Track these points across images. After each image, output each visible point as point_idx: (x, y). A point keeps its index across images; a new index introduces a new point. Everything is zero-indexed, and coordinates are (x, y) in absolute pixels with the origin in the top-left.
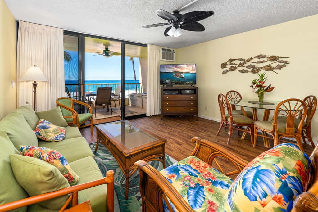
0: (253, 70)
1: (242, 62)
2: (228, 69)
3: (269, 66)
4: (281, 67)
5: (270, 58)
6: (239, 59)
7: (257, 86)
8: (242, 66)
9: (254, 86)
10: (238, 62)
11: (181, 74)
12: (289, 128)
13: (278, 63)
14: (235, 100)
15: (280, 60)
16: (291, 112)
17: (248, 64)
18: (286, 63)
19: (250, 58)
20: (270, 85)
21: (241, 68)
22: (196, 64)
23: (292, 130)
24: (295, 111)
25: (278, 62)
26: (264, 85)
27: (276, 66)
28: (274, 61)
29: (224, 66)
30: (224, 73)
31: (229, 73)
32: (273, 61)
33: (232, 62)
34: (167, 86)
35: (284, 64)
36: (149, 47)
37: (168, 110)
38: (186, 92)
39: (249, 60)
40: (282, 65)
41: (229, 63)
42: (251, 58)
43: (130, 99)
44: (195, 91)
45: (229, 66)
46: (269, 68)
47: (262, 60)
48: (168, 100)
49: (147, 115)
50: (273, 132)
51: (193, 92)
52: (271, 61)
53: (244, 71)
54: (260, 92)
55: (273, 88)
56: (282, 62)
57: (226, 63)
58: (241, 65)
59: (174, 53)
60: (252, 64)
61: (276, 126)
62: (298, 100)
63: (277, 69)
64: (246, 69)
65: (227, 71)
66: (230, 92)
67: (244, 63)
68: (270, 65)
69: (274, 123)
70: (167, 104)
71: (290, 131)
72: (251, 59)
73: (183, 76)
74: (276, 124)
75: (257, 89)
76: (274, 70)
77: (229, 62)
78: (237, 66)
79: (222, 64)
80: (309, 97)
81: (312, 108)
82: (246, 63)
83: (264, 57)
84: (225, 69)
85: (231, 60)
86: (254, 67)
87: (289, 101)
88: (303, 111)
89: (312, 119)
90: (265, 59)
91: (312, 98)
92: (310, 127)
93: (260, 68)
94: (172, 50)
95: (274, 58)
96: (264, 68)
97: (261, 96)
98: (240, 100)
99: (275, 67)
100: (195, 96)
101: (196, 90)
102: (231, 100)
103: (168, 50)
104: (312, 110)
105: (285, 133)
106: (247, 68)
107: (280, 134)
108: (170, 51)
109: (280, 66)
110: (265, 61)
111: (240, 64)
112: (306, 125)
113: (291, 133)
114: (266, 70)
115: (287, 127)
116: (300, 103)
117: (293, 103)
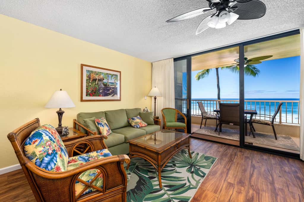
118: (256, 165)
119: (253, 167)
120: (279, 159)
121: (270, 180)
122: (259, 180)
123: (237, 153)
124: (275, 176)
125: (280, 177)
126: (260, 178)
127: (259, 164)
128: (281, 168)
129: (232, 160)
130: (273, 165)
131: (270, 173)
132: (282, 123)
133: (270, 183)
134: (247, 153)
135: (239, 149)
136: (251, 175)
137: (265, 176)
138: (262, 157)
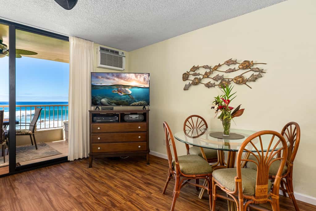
0: (221, 83)
1: (208, 71)
2: (191, 82)
3: (240, 76)
4: (256, 78)
5: (242, 64)
6: (203, 67)
7: (221, 107)
8: (208, 77)
9: (216, 107)
10: (202, 71)
11: (127, 89)
12: (260, 187)
13: (252, 73)
14: (199, 130)
15: (255, 66)
16: (263, 154)
17: (215, 74)
18: (261, 71)
19: (217, 65)
20: (239, 106)
21: (206, 81)
22: (149, 74)
23: (265, 189)
24: (270, 153)
25: (252, 70)
26: (230, 105)
27: (250, 77)
28: (248, 69)
29: (185, 77)
30: (186, 88)
31: (193, 88)
32: (246, 69)
33: (196, 72)
34: (102, 109)
35: (259, 74)
36: (72, 41)
37: (100, 149)
38: (130, 119)
39: (216, 68)
40: (258, 75)
41: (192, 73)
42: (219, 64)
43: (64, 129)
44: (145, 116)
45: (192, 78)
46: (241, 81)
47: (232, 67)
48: (99, 133)
49: (68, 160)
50: (236, 195)
51: (142, 118)
52: (243, 69)
53: (210, 85)
54: (225, 117)
55: (243, 110)
56: (257, 70)
57: (188, 73)
58: (207, 75)
59: (123, 57)
60: (221, 74)
61: (241, 183)
62: (275, 134)
63: (250, 81)
64: (212, 82)
65: (190, 85)
66: (191, 117)
67: (211, 73)
68: (243, 75)
69: (237, 179)
70: (99, 138)
71: (261, 191)
72: (220, 66)
73: (129, 92)
74: (239, 180)
75: (220, 112)
76: (247, 83)
77: (192, 71)
78: (201, 77)
79: (183, 75)
80: (290, 124)
81: (294, 142)
82: (213, 72)
83: (235, 62)
84: (187, 82)
85: (195, 68)
86: (222, 78)
87: (260, 135)
88: (282, 151)
89: (294, 162)
90: (237, 66)
91: (293, 126)
92: (291, 175)
93: (230, 80)
94: (120, 52)
95: (247, 64)
96: (235, 80)
97: (226, 124)
98: (206, 129)
99: (248, 79)
100: (145, 124)
101: (147, 114)
102: (192, 131)
103: (112, 51)
104: (294, 145)
105: (254, 195)
106: (214, 80)
107: (247, 197)
108: (117, 53)
109: (255, 76)
110: (236, 69)
111: (206, 73)
112: (286, 171)
113: (263, 195)
114: (238, 82)
115: (258, 184)
116: (277, 139)
117: (266, 139)
118: (44, 186)
119: (43, 190)
120: (55, 168)
121: (66, 194)
122: (60, 201)
123: (13, 184)
124: (66, 188)
125: (69, 185)
126: (59, 198)
127: (46, 184)
128: (63, 177)
129: (14, 198)
130: (56, 177)
131: (60, 187)
132: (37, 130)
133: (69, 197)
134: (24, 178)
135: (10, 177)
136: (50, 201)
137: (60, 193)
138: (41, 174)
